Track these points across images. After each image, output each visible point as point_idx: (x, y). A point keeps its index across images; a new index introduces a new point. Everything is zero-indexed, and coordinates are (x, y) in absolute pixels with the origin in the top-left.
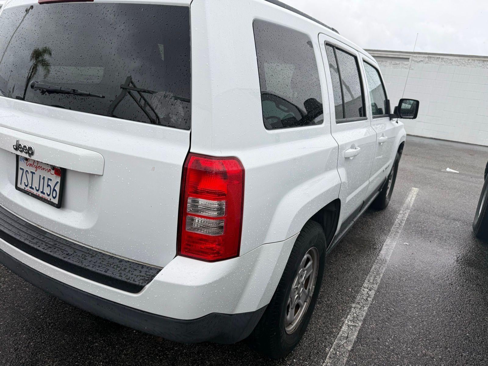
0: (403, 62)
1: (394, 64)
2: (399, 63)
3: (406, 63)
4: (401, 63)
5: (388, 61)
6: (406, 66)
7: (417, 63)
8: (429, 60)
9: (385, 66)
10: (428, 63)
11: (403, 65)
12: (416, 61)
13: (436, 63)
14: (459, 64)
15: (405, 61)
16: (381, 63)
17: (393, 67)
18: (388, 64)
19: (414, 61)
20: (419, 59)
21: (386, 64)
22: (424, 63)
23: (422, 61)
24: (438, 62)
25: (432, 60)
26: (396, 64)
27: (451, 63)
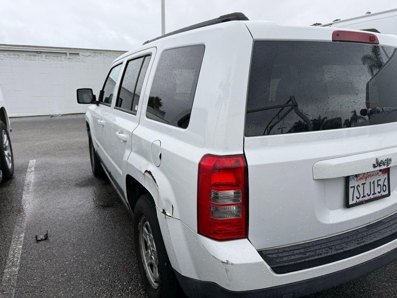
0: (76, 57)
1: (68, 59)
2: (73, 58)
3: (78, 57)
4: (74, 58)
5: (63, 56)
6: (79, 60)
7: (86, 58)
8: (95, 55)
9: (61, 61)
10: (94, 57)
11: (76, 59)
12: (85, 56)
13: (100, 56)
14: (115, 57)
15: (77, 56)
16: (57, 58)
17: (68, 61)
18: (63, 59)
19: (83, 55)
20: (87, 54)
21: (61, 58)
22: (92, 57)
23: (90, 55)
24: (102, 56)
25: (97, 54)
26: (71, 59)
27: (110, 56)
